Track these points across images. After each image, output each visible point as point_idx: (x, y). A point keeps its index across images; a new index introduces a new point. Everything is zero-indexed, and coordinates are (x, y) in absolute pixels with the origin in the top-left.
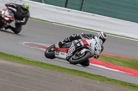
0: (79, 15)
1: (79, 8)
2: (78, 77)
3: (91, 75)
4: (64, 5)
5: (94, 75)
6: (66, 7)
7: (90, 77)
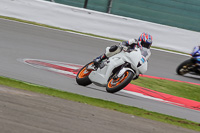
0: (105, 19)
1: (104, 8)
2: (103, 110)
3: (122, 106)
4: (83, 4)
5: (126, 107)
6: (85, 7)
7: (121, 109)
